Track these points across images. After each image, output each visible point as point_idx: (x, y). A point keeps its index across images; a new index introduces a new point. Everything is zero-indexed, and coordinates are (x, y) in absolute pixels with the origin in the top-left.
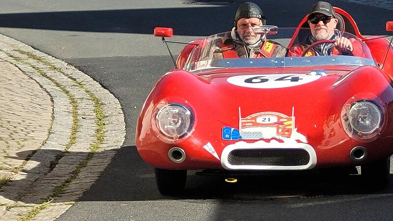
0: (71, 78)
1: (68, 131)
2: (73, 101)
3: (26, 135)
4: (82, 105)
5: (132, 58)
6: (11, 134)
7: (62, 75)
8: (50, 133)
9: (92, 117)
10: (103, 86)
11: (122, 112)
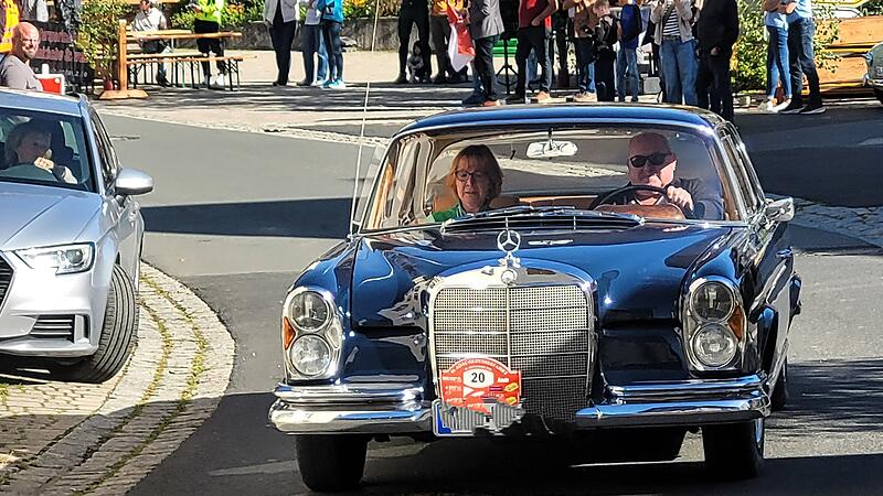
0: (179, 307)
1: (138, 394)
2: (168, 344)
3: (68, 402)
4: (176, 351)
5: (277, 275)
6: (46, 401)
7: (168, 302)
8: (108, 398)
9: (185, 370)
10: (221, 320)
11: (231, 362)
